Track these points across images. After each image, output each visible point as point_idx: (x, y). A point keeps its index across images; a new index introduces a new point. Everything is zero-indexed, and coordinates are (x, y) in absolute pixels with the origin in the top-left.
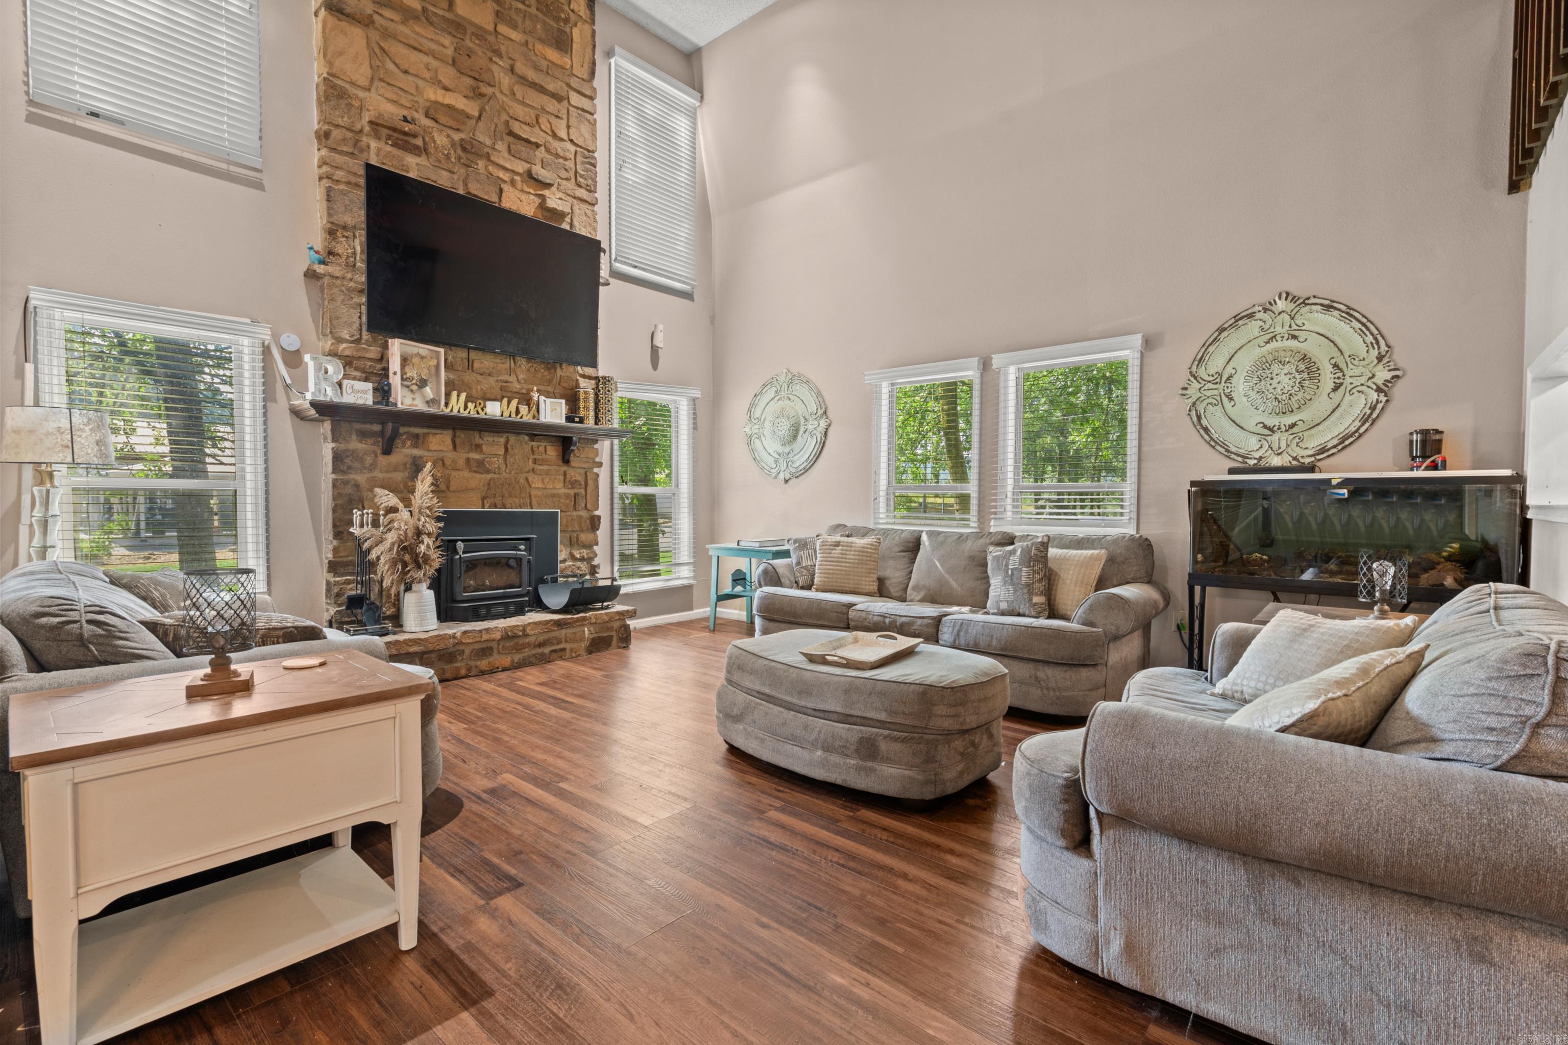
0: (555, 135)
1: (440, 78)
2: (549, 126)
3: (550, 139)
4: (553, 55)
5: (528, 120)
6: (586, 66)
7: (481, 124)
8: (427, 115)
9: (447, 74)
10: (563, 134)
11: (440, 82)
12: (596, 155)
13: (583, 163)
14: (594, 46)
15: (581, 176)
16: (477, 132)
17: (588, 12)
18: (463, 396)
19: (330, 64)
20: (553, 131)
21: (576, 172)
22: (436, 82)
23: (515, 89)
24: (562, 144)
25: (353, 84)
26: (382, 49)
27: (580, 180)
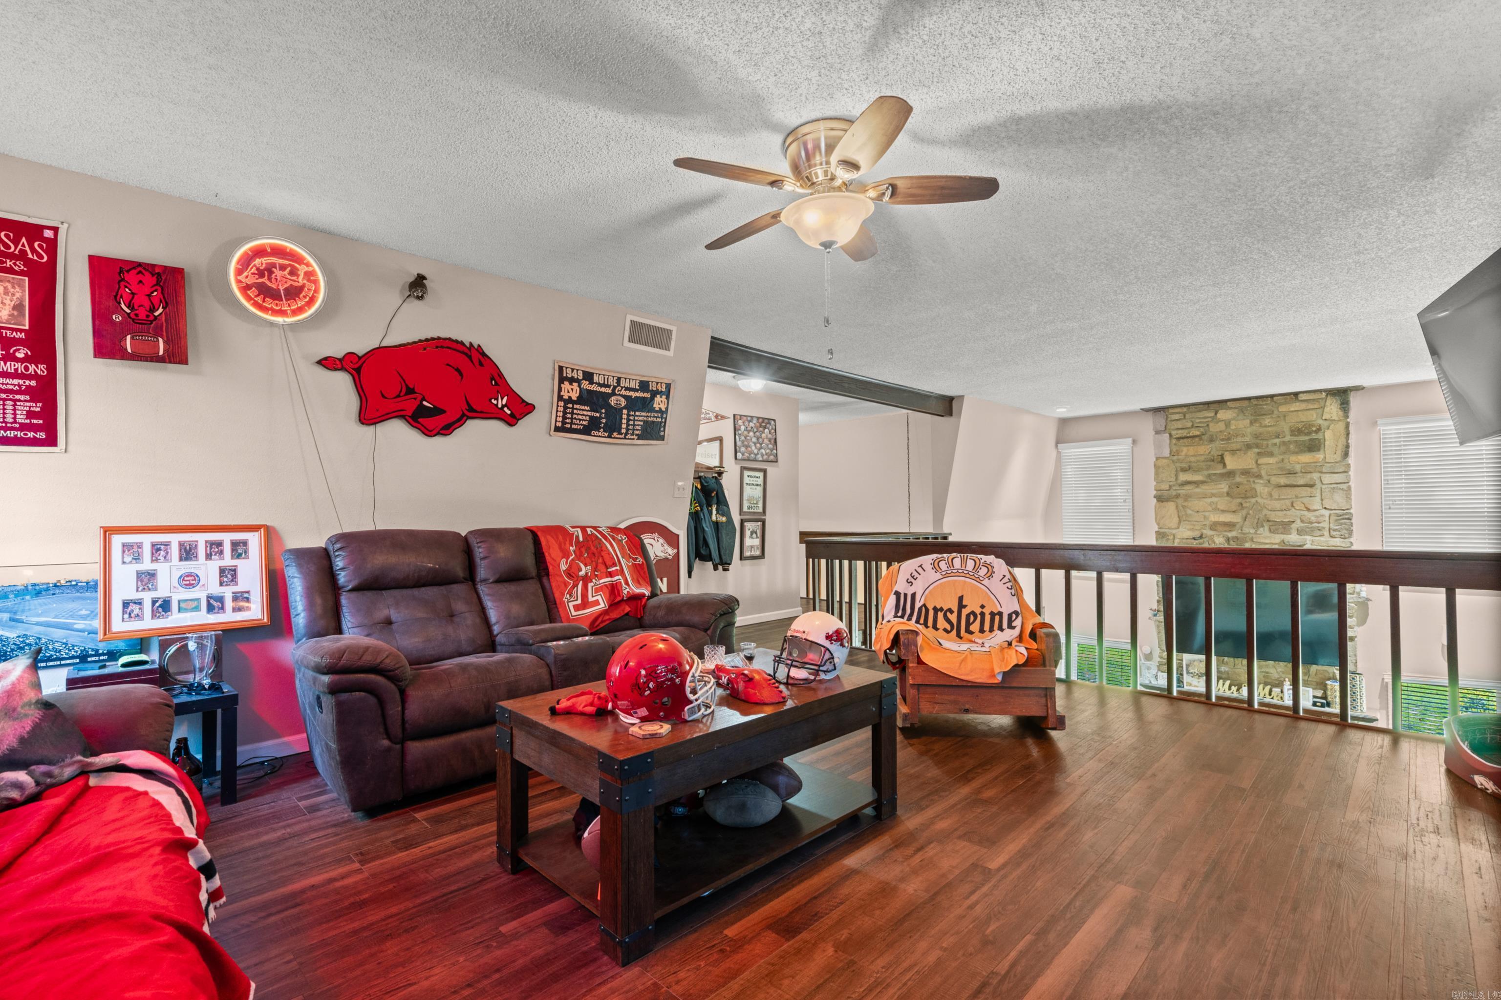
0: (1308, 510)
1: (1218, 507)
2: (1303, 505)
3: (1306, 513)
4: (1306, 458)
5: (1284, 507)
6: (1339, 452)
7: (1246, 523)
8: (1211, 529)
9: (1223, 503)
10: (1317, 506)
11: (1218, 509)
12: (1352, 511)
13: (1337, 520)
14: (1348, 434)
15: (1335, 530)
16: (1244, 529)
17: (1341, 413)
18: (1228, 683)
19: (1158, 524)
20: (1306, 508)
21: (1330, 529)
22: (1216, 510)
23: (1273, 492)
24: (1317, 513)
25: (1169, 528)
26: (1184, 507)
27: (1333, 533)
